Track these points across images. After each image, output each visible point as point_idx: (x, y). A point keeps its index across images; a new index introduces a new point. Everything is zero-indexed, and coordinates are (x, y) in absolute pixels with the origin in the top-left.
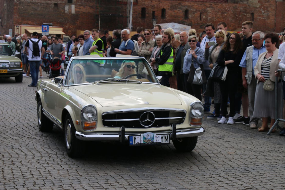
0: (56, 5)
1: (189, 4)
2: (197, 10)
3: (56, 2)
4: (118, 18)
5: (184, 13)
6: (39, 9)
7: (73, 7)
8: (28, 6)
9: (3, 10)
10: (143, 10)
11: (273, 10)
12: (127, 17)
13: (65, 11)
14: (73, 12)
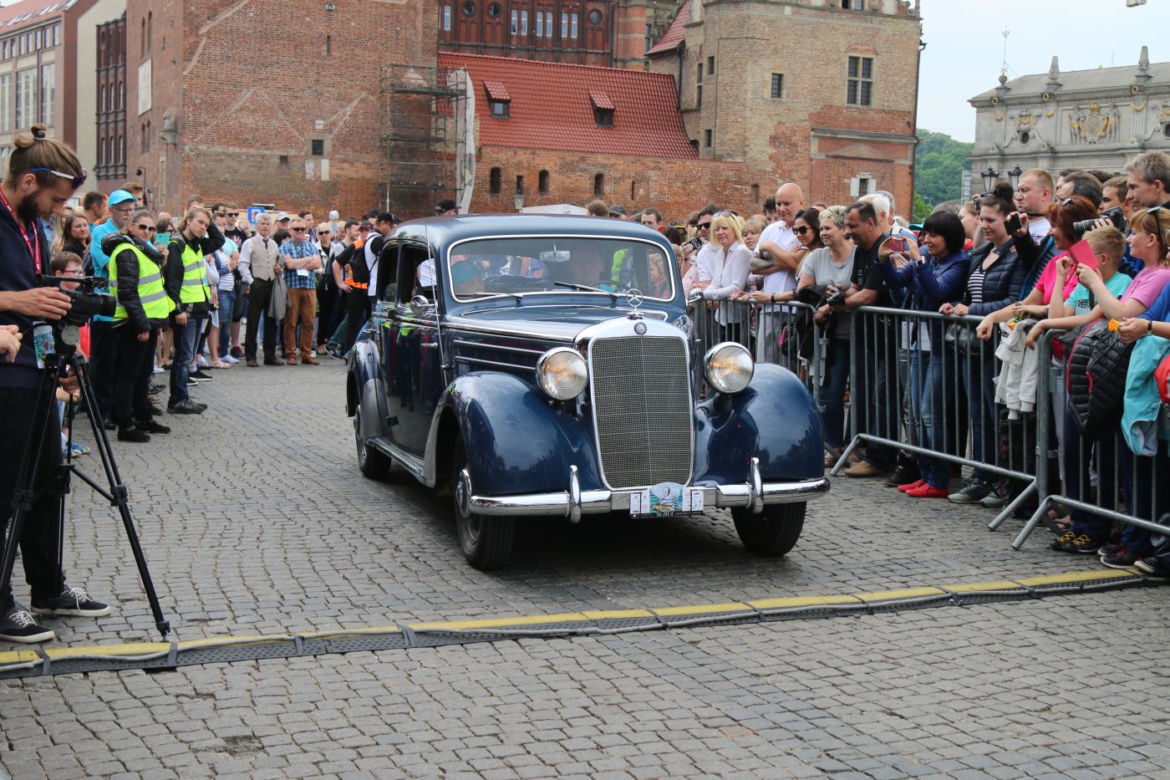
0: (284, 159)
1: (606, 162)
2: (623, 175)
3: (285, 154)
4: (433, 192)
5: (593, 181)
6: (243, 170)
7: (325, 163)
8: (216, 161)
9: (158, 171)
10: (495, 173)
11: (804, 178)
12: (455, 190)
13: (305, 173)
14: (325, 176)
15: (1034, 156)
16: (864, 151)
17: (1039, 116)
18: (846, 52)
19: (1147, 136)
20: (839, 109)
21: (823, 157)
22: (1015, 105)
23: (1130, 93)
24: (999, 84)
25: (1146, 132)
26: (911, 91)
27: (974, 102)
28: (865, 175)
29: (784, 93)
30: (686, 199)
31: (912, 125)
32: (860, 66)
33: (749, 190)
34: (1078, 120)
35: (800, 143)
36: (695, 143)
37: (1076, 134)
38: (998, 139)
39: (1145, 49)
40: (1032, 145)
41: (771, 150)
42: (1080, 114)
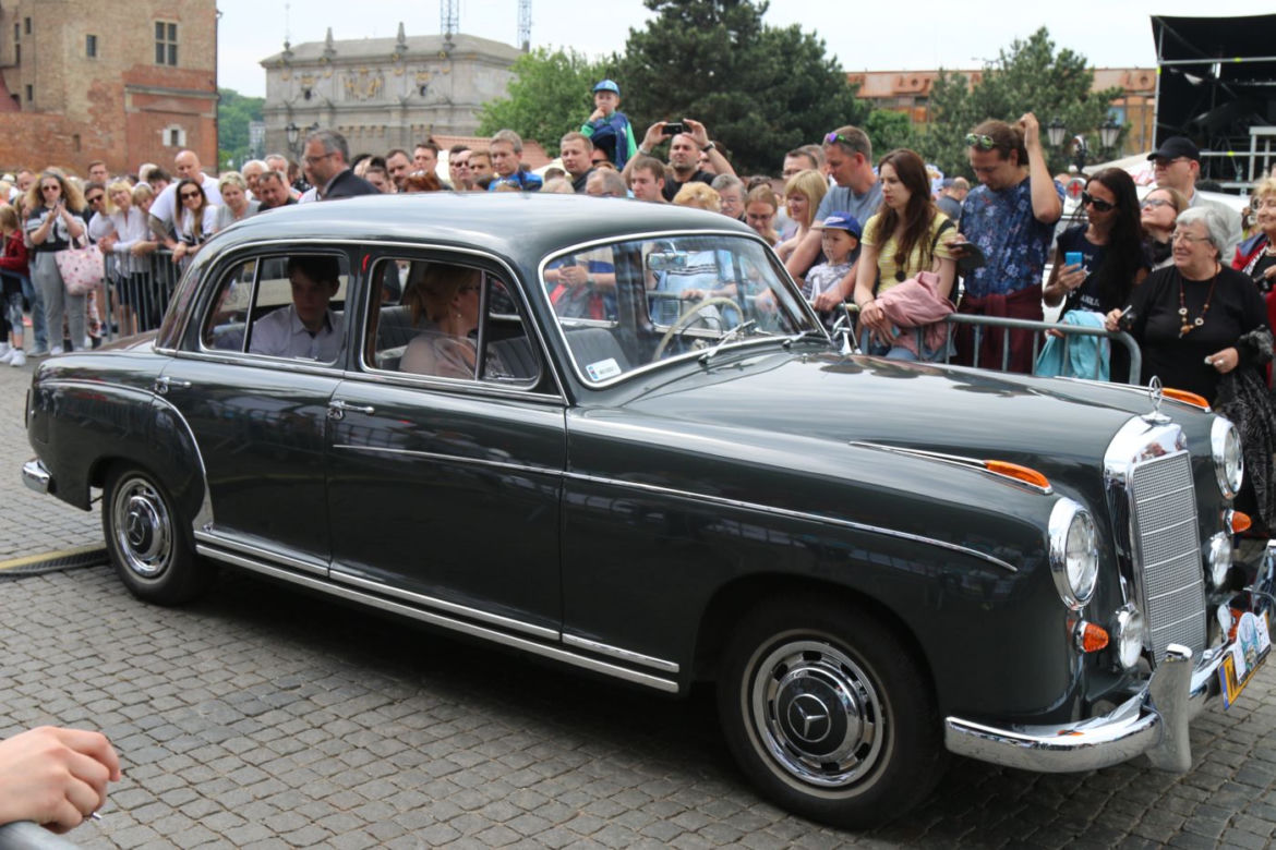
15: (316, 111)
16: (174, 105)
17: (319, 78)
18: (153, 17)
19: (407, 96)
20: (149, 68)
21: (136, 110)
22: (297, 67)
23: (391, 60)
24: (283, 49)
25: (406, 91)
26: (211, 53)
27: (264, 64)
28: (176, 127)
29: (99, 52)
30: (11, 148)
31: (214, 83)
32: (165, 31)
33: (70, 140)
34: (351, 81)
35: (115, 98)
36: (15, 97)
37: (350, 93)
38: (285, 96)
39: (401, 25)
40: (314, 102)
41: (90, 104)
42: (353, 77)
